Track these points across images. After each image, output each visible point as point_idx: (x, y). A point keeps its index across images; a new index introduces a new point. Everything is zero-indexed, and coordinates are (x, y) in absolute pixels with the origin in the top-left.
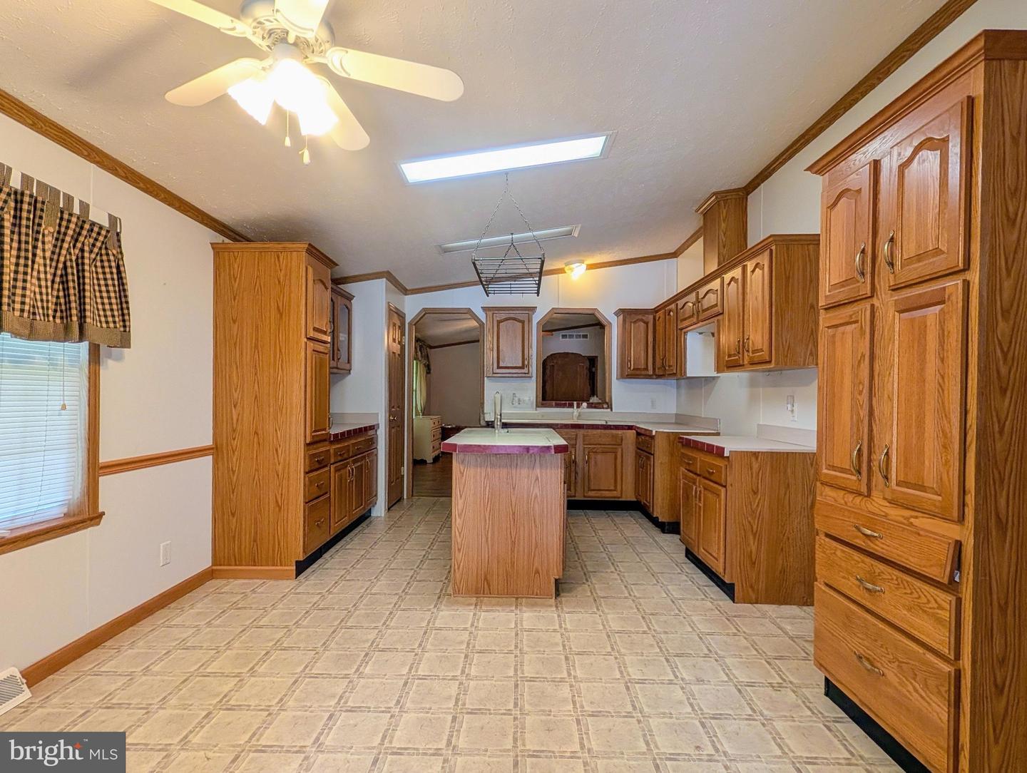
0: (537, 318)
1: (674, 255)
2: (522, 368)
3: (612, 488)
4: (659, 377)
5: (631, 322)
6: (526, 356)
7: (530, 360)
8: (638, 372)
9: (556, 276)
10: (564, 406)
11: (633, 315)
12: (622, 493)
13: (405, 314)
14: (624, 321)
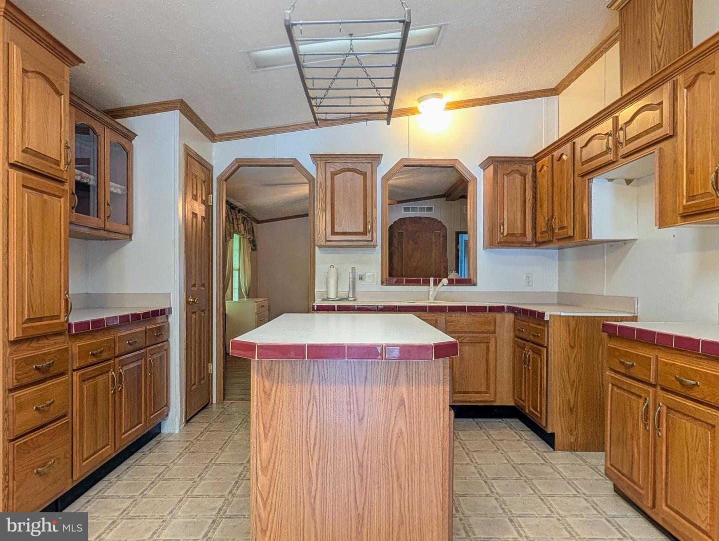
0: (383, 170)
1: (555, 91)
2: (364, 233)
3: (484, 389)
4: (540, 244)
5: (504, 174)
6: (369, 219)
7: (374, 224)
8: (514, 239)
9: (407, 117)
10: (416, 282)
11: (506, 165)
12: (495, 396)
13: (212, 167)
14: (495, 172)
